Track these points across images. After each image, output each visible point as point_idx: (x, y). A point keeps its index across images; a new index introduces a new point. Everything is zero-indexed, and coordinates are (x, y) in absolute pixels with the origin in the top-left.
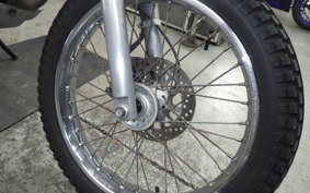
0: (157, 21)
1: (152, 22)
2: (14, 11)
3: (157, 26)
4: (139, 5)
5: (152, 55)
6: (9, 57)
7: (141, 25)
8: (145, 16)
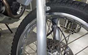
0: (59, 26)
1: (57, 26)
2: (10, 19)
3: (59, 28)
4: (52, 19)
5: (56, 39)
6: (11, 32)
7: (52, 26)
8: (54, 23)
